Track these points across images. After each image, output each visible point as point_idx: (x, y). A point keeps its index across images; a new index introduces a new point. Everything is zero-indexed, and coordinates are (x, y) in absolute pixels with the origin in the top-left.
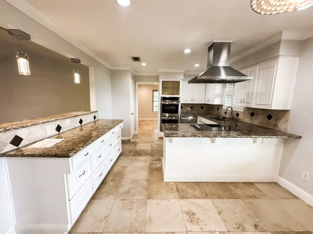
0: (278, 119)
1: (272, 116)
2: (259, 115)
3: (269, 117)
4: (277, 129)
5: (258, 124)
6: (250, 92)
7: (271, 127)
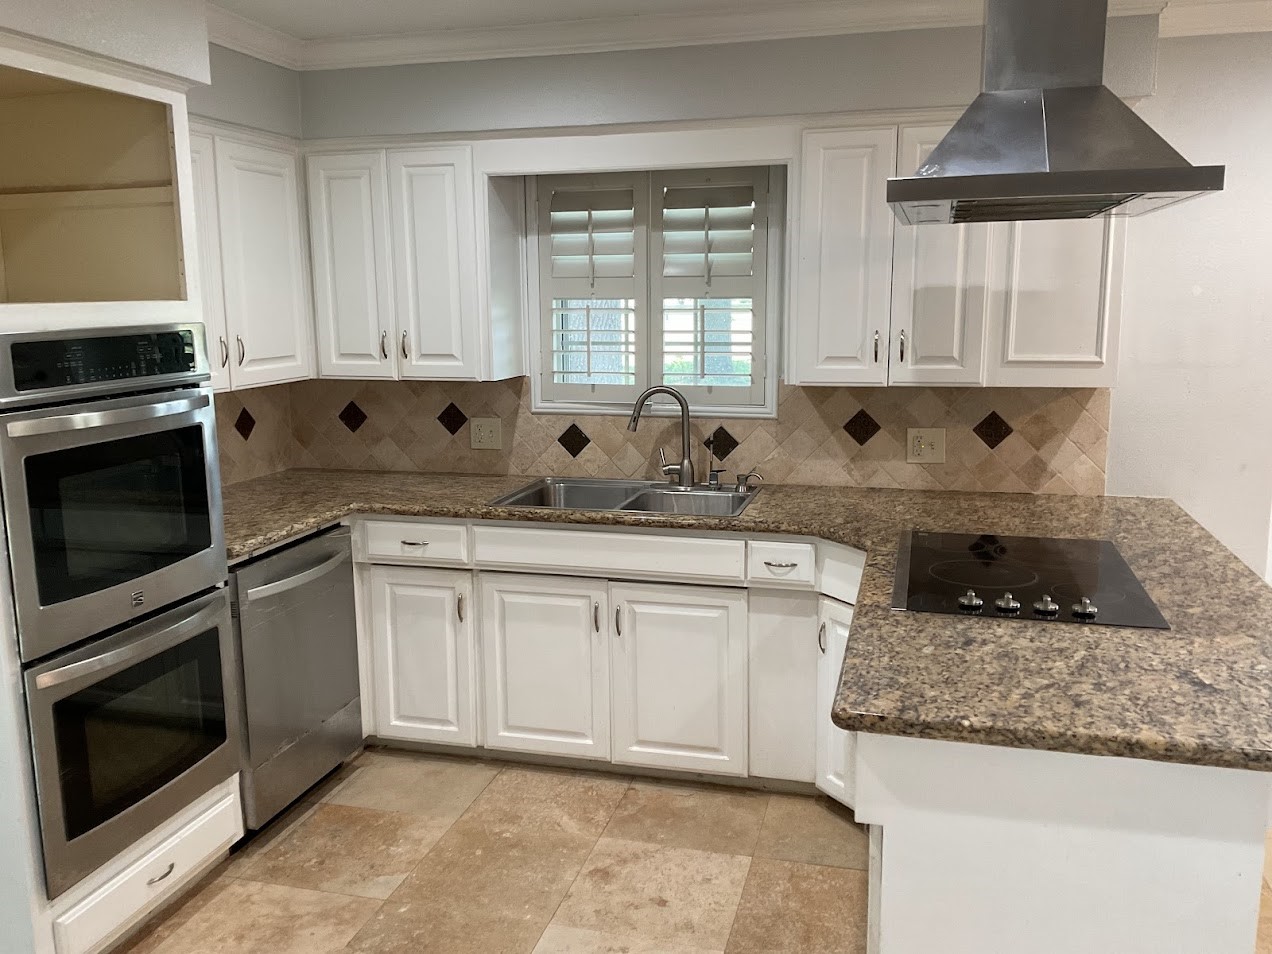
0: (1045, 435)
1: (1011, 424)
2: (916, 424)
3: (993, 430)
4: (1047, 487)
5: (919, 484)
6: (953, 289)
7: (1011, 484)
